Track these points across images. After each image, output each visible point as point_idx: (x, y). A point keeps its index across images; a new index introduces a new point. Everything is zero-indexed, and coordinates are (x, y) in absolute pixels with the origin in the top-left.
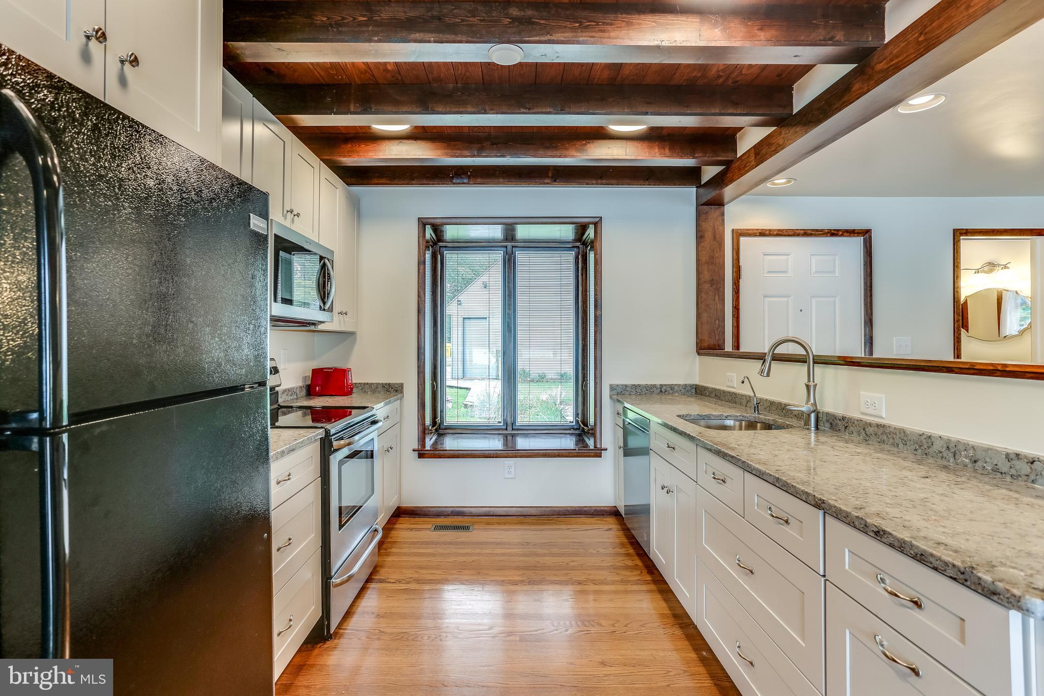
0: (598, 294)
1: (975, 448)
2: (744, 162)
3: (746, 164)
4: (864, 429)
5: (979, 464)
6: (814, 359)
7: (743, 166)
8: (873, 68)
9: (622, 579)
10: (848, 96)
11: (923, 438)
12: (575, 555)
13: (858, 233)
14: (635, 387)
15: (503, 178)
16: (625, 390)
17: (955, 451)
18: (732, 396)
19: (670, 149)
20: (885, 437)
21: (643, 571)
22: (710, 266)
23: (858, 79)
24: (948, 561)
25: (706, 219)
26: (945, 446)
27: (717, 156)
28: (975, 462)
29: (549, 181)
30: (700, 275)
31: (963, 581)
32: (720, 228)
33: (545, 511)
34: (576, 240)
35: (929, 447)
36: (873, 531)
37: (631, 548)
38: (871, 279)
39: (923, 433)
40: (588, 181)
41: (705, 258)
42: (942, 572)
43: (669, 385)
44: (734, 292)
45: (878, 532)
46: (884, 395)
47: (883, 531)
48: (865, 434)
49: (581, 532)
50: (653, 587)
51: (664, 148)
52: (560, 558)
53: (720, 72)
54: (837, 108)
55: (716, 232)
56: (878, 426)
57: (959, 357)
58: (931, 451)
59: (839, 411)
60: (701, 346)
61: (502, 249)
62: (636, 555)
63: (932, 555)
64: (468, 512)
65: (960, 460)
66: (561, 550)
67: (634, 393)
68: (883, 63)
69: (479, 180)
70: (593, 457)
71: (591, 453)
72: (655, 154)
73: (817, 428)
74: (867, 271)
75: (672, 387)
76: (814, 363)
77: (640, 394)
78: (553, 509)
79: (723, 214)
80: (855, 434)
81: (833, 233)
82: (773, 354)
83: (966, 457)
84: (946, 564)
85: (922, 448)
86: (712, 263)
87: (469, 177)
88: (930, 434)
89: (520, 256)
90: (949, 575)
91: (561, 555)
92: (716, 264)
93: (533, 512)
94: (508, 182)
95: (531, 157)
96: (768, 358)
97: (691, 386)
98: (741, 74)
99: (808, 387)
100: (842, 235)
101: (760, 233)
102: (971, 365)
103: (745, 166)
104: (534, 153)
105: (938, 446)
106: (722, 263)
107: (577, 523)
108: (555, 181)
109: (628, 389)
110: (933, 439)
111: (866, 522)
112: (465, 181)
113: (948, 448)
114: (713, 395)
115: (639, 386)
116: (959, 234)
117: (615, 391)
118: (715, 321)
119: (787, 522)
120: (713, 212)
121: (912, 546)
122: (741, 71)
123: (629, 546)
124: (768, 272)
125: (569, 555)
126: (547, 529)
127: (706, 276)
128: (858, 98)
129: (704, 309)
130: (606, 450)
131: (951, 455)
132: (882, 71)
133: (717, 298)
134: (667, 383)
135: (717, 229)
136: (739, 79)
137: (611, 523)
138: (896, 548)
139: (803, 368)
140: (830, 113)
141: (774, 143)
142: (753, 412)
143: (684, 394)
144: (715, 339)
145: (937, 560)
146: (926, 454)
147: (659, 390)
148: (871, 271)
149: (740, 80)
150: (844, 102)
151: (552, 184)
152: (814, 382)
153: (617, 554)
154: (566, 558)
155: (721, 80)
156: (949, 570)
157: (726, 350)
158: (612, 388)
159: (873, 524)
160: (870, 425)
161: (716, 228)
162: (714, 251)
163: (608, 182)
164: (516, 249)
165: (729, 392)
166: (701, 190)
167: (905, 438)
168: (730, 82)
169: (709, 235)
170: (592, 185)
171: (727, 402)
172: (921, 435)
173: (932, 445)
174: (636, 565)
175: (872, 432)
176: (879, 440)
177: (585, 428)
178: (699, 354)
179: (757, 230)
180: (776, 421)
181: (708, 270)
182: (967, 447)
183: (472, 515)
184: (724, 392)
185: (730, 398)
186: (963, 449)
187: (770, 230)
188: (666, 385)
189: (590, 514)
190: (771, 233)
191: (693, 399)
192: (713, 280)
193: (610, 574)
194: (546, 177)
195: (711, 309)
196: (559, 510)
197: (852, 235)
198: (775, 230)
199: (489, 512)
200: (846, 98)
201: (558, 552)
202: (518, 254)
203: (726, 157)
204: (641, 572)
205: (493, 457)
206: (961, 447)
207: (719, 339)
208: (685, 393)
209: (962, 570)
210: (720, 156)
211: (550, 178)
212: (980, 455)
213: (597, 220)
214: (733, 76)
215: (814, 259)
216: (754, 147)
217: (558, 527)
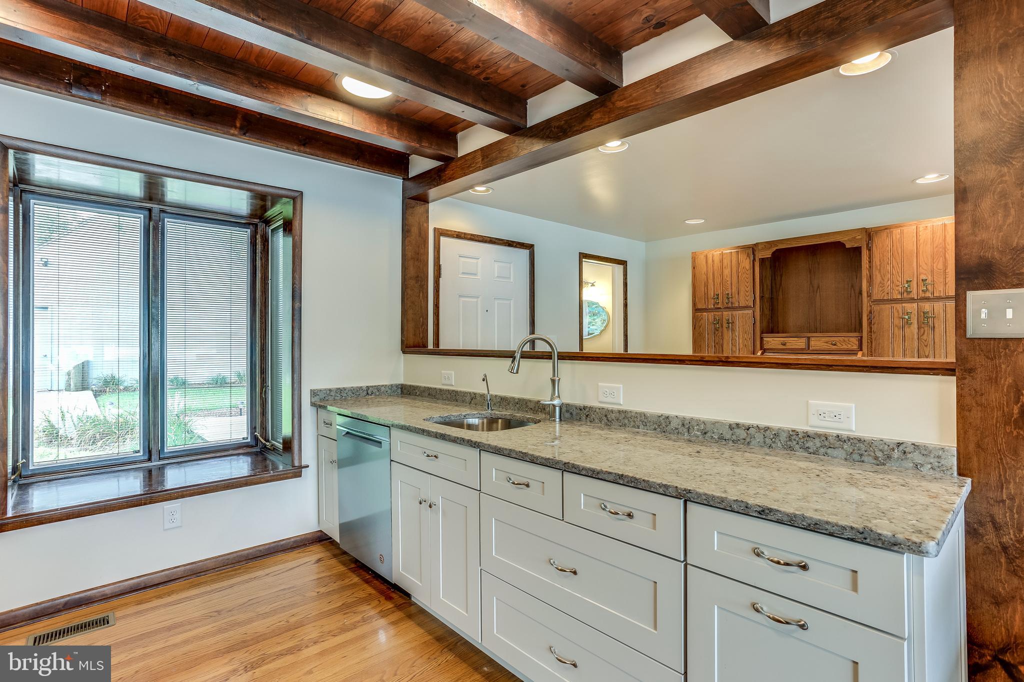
0: (297, 283)
1: (705, 422)
2: (469, 162)
3: (471, 164)
4: (606, 416)
5: (709, 434)
6: (558, 356)
7: (467, 165)
8: (613, 104)
9: (363, 617)
10: (589, 122)
11: (661, 419)
12: (293, 605)
13: (526, 246)
14: (340, 391)
15: (165, 110)
16: (329, 395)
17: (689, 427)
18: (452, 394)
19: (398, 130)
20: (626, 421)
21: (381, 599)
22: (416, 262)
23: (599, 109)
24: (845, 525)
25: (412, 213)
26: (681, 423)
27: (441, 150)
28: (705, 433)
29: (236, 133)
30: (407, 270)
31: (862, 539)
32: (425, 225)
33: (228, 559)
34: (252, 215)
35: (667, 426)
36: (756, 511)
37: (354, 576)
38: (534, 287)
39: (662, 415)
40: (289, 146)
41: (410, 253)
42: (839, 536)
43: (375, 386)
44: (435, 291)
45: (763, 511)
46: (622, 386)
47: (768, 509)
48: (607, 420)
49: (284, 574)
50: (398, 615)
51: (393, 128)
52: (275, 618)
53: (480, 63)
54: (577, 130)
55: (422, 229)
56: (619, 412)
57: (582, 350)
58: (668, 428)
59: (578, 401)
60: (407, 344)
61: (142, 212)
62: (362, 582)
63: (827, 523)
64: (98, 595)
65: (693, 433)
66: (271, 606)
67: (339, 398)
68: (623, 102)
69: (122, 103)
70: (292, 477)
71: (289, 473)
72: (384, 131)
73: (561, 420)
74: (531, 279)
75: (378, 388)
76: (558, 359)
77: (345, 400)
78: (238, 554)
79: (427, 212)
80: (597, 421)
81: (510, 244)
82: (522, 351)
83: (698, 430)
84: (844, 528)
85: (661, 427)
86: (418, 260)
87: (103, 93)
88: (668, 415)
89: (171, 226)
90: (846, 537)
91: (274, 612)
92: (420, 261)
93: (211, 565)
94: (173, 118)
95: (231, 90)
96: (518, 356)
97: (397, 386)
98: (496, 72)
99: (553, 381)
100: (516, 247)
101: (457, 235)
102: (701, 358)
103: (469, 167)
104: (236, 86)
105: (674, 424)
106: (426, 261)
107: (275, 564)
108: (244, 134)
109: (333, 393)
110: (671, 419)
111: (748, 504)
112: (95, 97)
113: (683, 425)
114: (427, 395)
115: (345, 389)
116: (583, 256)
117: (317, 397)
118: (420, 318)
119: (630, 515)
120: (420, 209)
121: (804, 517)
122: (498, 69)
123: (350, 574)
124: (463, 273)
125: (284, 608)
126: (239, 583)
127: (412, 272)
128: (599, 126)
129: (410, 306)
130: (308, 466)
131: (685, 430)
132: (621, 108)
133: (421, 295)
134: (374, 385)
135: (423, 225)
136: (491, 76)
137: (316, 553)
138: (786, 523)
139: (547, 365)
140: (570, 133)
141: (506, 149)
142: (487, 408)
143: (390, 395)
144: (420, 337)
145: (833, 526)
146: (664, 432)
147: (365, 392)
148: (534, 280)
149: (492, 78)
150: (584, 127)
151: (239, 137)
152: (557, 376)
153: (342, 588)
154: (283, 614)
155: (476, 72)
156: (847, 532)
157: (429, 348)
158: (314, 393)
159: (756, 505)
160: (612, 411)
161: (421, 224)
162: (419, 247)
163: (313, 152)
164: (165, 215)
165: (448, 390)
166: (408, 183)
167: (646, 420)
168: (482, 77)
169: (415, 230)
170: (293, 151)
171: (445, 400)
172: (659, 417)
173: (670, 423)
174: (370, 594)
175: (613, 418)
176: (621, 424)
177: (268, 444)
178: (404, 352)
179: (455, 231)
180: (514, 416)
181: (413, 266)
182: (699, 422)
183: (105, 598)
184: (441, 390)
185: (449, 396)
186: (696, 424)
187: (465, 234)
188: (372, 387)
189: (289, 547)
190: (466, 236)
191: (400, 400)
192: (418, 277)
193: (345, 616)
194: (232, 127)
195: (416, 306)
196: (248, 554)
197: (522, 247)
198: (469, 234)
199: (139, 584)
200: (587, 123)
201: (267, 610)
202: (168, 222)
203: (448, 153)
204: (379, 600)
205: (145, 504)
206: (694, 423)
207: (423, 336)
208: (392, 394)
209: (861, 530)
210: (444, 151)
211: (238, 130)
212: (709, 428)
213: (296, 194)
214: (489, 71)
215: (496, 265)
216: (482, 149)
217: (252, 575)
